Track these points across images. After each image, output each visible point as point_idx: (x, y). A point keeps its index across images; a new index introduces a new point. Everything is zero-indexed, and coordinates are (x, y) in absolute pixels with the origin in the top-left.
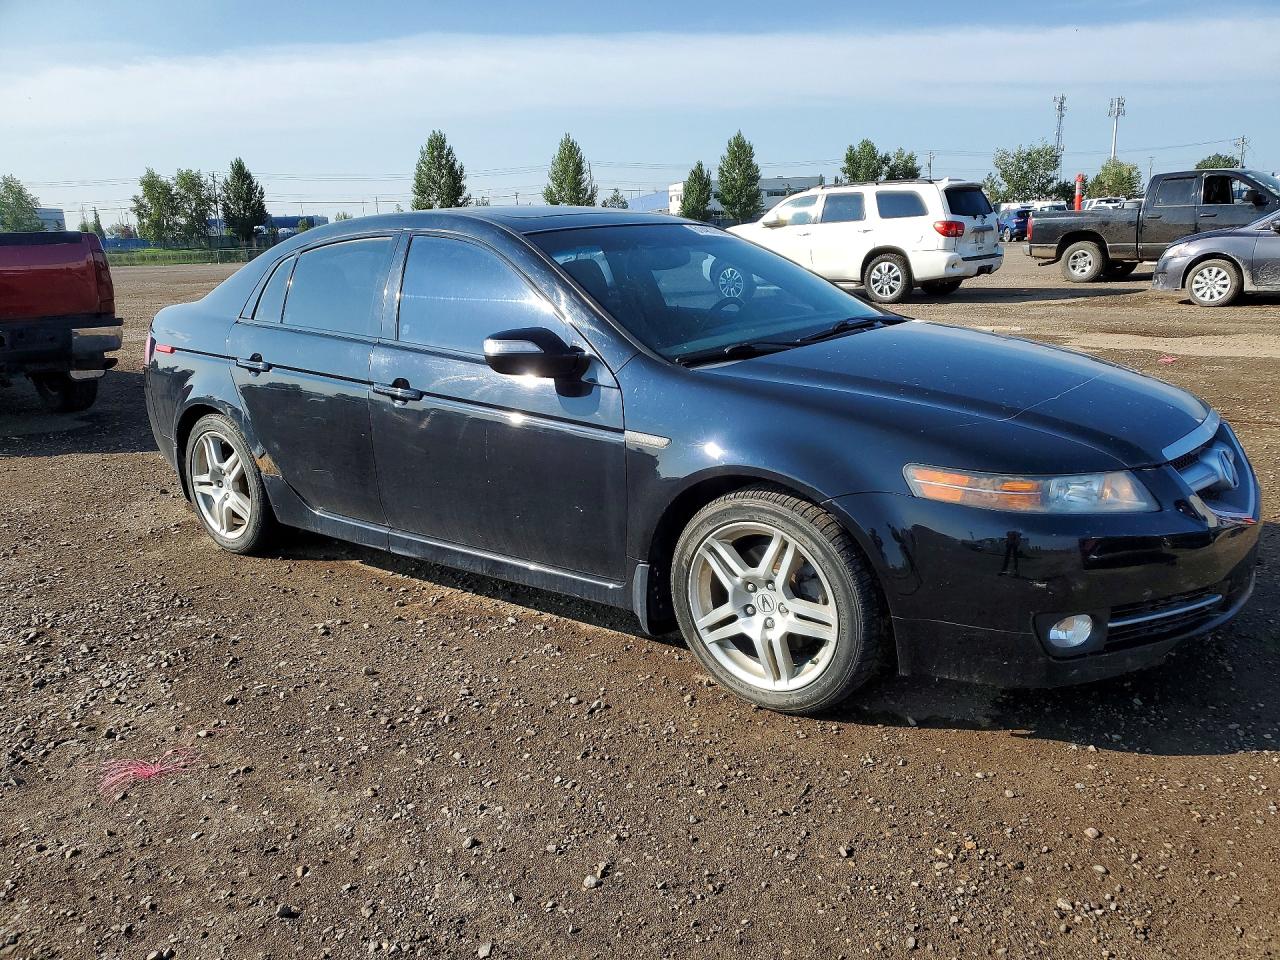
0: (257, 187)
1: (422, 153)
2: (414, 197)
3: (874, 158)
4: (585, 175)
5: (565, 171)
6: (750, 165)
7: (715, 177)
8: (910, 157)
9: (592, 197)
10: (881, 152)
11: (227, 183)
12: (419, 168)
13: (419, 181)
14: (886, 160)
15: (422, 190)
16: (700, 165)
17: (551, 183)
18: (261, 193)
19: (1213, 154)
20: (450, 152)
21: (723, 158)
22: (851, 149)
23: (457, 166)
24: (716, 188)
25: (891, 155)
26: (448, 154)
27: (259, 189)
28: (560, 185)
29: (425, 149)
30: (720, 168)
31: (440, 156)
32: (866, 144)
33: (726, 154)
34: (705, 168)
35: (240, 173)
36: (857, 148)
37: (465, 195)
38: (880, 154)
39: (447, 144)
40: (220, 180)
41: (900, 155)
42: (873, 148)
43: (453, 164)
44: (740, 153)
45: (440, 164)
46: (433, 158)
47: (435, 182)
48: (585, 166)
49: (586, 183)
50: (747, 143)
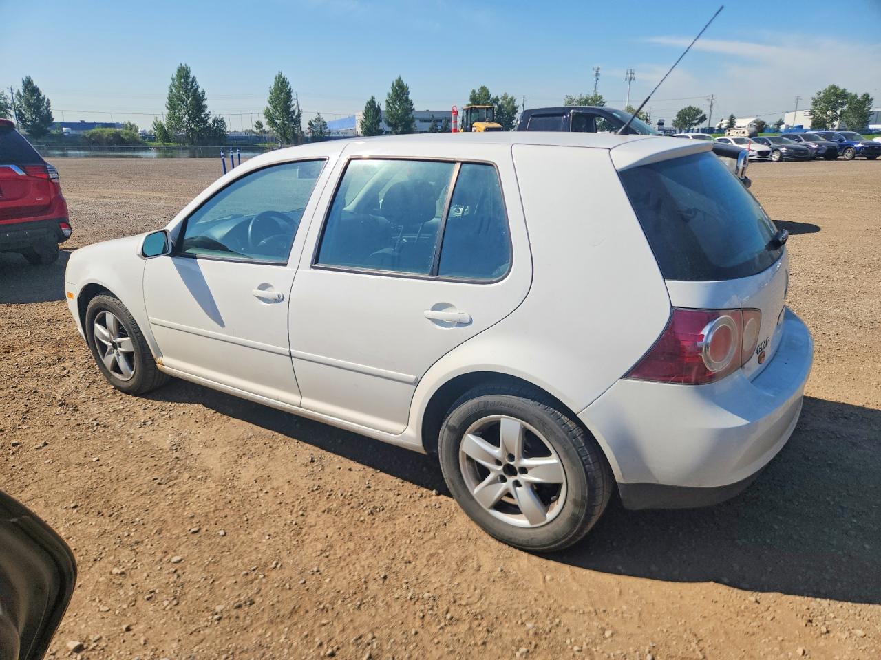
0: (44, 98)
1: (173, 79)
2: (167, 112)
3: (489, 98)
4: (293, 102)
5: (278, 98)
6: (407, 100)
7: (383, 108)
8: (512, 100)
9: (299, 115)
10: (493, 96)
11: (19, 94)
12: (171, 91)
13: (170, 101)
14: (496, 100)
15: (172, 106)
16: (373, 98)
17: (269, 106)
18: (48, 103)
19: (688, 106)
20: (194, 80)
21: (389, 94)
22: (474, 92)
23: (200, 90)
24: (384, 115)
25: (499, 97)
26: (192, 82)
27: (46, 100)
28: (275, 107)
29: (175, 76)
30: (387, 101)
31: (188, 84)
32: (483, 89)
33: (391, 92)
34: (377, 101)
35: (30, 88)
36: (477, 92)
37: (207, 112)
38: (492, 97)
39: (192, 74)
40: (15, 92)
41: (505, 97)
42: (488, 92)
43: (197, 89)
44: (400, 92)
45: (186, 89)
46: (180, 83)
47: (182, 102)
48: (293, 95)
49: (294, 107)
50: (405, 84)
